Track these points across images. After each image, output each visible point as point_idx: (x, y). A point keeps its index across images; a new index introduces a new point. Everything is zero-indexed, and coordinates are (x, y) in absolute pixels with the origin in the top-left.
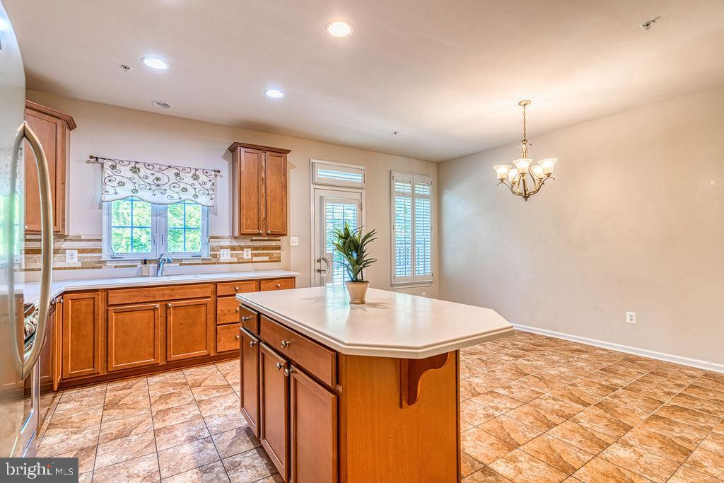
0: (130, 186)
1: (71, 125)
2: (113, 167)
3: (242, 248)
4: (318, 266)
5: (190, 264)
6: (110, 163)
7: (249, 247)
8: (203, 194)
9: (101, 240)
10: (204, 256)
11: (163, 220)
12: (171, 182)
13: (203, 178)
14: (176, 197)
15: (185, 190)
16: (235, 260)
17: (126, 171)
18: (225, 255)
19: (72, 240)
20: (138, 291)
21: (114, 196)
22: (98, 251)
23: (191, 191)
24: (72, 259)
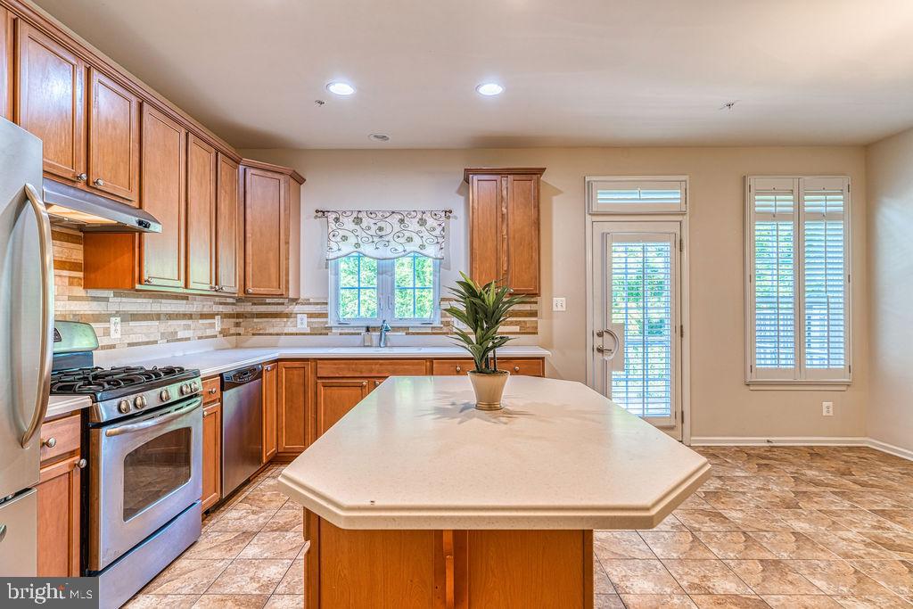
0: (352, 240)
1: (300, 180)
2: (337, 220)
4: (598, 342)
5: (418, 334)
6: (334, 216)
8: (432, 242)
9: (327, 304)
10: (436, 323)
11: (390, 278)
12: (396, 230)
13: (431, 222)
14: (400, 249)
15: (410, 240)
17: (348, 223)
19: (302, 304)
20: (345, 364)
21: (340, 254)
22: (325, 315)
23: (417, 241)
24: (302, 324)
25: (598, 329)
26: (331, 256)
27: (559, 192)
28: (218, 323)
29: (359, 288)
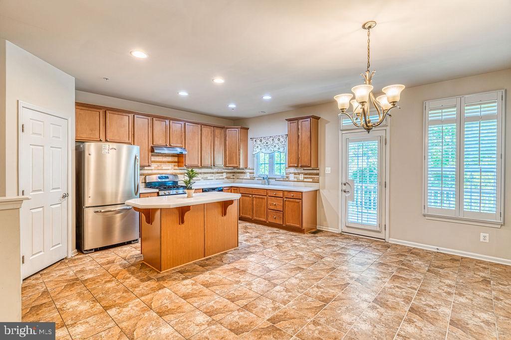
0: (259, 147)
1: (248, 130)
2: (256, 141)
3: (299, 174)
4: (344, 188)
5: (279, 181)
6: (254, 140)
7: (302, 173)
8: (282, 147)
9: (254, 169)
10: (285, 177)
11: (272, 160)
12: (272, 143)
13: (282, 139)
14: (273, 150)
15: (275, 146)
16: (296, 180)
17: (258, 141)
18: (292, 177)
19: (248, 169)
21: (256, 152)
22: (253, 173)
23: (277, 147)
24: (248, 176)
25: (344, 182)
26: (254, 153)
27: (327, 122)
28: (225, 175)
29: (265, 164)
